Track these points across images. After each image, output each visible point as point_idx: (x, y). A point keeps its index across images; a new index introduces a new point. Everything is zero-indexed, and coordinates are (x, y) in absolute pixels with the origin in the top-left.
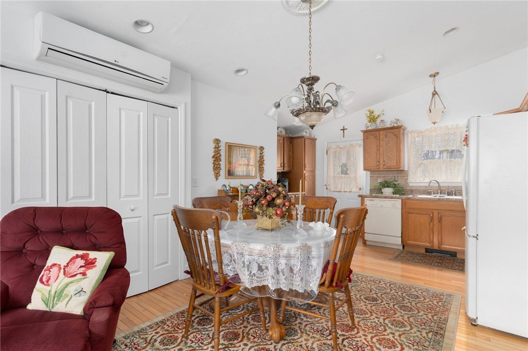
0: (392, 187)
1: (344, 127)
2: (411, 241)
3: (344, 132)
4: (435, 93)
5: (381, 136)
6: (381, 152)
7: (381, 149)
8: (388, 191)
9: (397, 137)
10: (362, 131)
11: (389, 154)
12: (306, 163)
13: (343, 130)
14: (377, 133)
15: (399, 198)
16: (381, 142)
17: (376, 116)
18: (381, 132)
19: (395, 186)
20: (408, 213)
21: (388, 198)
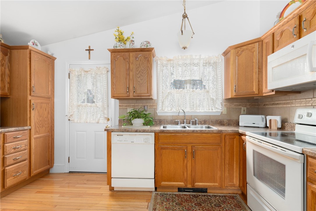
0: (143, 117)
1: (89, 47)
2: (165, 181)
3: (89, 53)
4: (185, 16)
5: (131, 59)
6: (131, 77)
7: (131, 73)
8: (138, 123)
9: (148, 60)
10: (109, 50)
11: (139, 80)
12: (32, 85)
13: (89, 50)
14: (127, 54)
15: (151, 132)
16: (131, 66)
17: (125, 39)
18: (131, 54)
19: (145, 116)
20: (162, 148)
21: (140, 132)
